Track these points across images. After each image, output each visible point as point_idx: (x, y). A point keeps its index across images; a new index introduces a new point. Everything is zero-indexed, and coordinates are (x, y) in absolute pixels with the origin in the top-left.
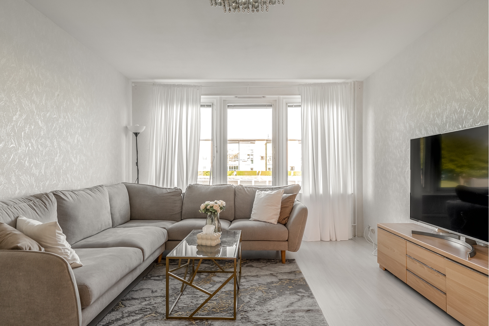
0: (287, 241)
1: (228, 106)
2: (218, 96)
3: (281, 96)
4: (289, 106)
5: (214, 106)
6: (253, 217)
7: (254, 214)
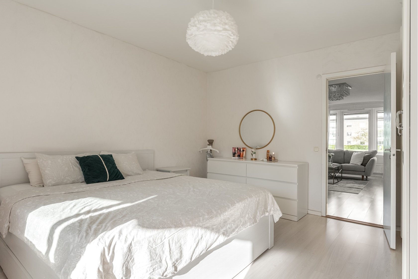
0: (364, 172)
1: (344, 114)
2: (339, 110)
3: (374, 108)
4: (378, 113)
5: (337, 115)
6: (351, 162)
7: (351, 161)
